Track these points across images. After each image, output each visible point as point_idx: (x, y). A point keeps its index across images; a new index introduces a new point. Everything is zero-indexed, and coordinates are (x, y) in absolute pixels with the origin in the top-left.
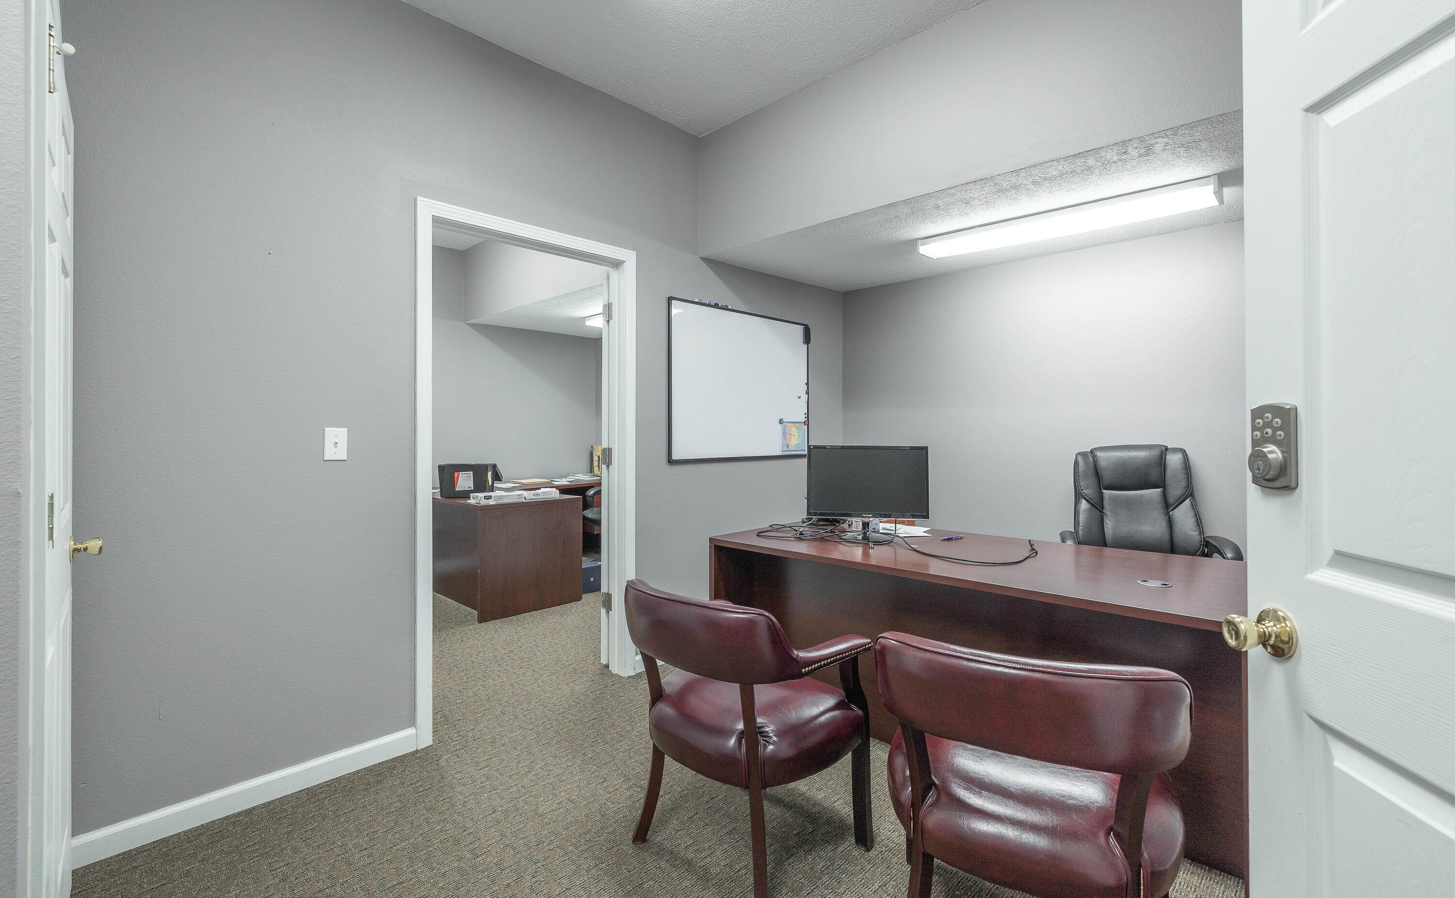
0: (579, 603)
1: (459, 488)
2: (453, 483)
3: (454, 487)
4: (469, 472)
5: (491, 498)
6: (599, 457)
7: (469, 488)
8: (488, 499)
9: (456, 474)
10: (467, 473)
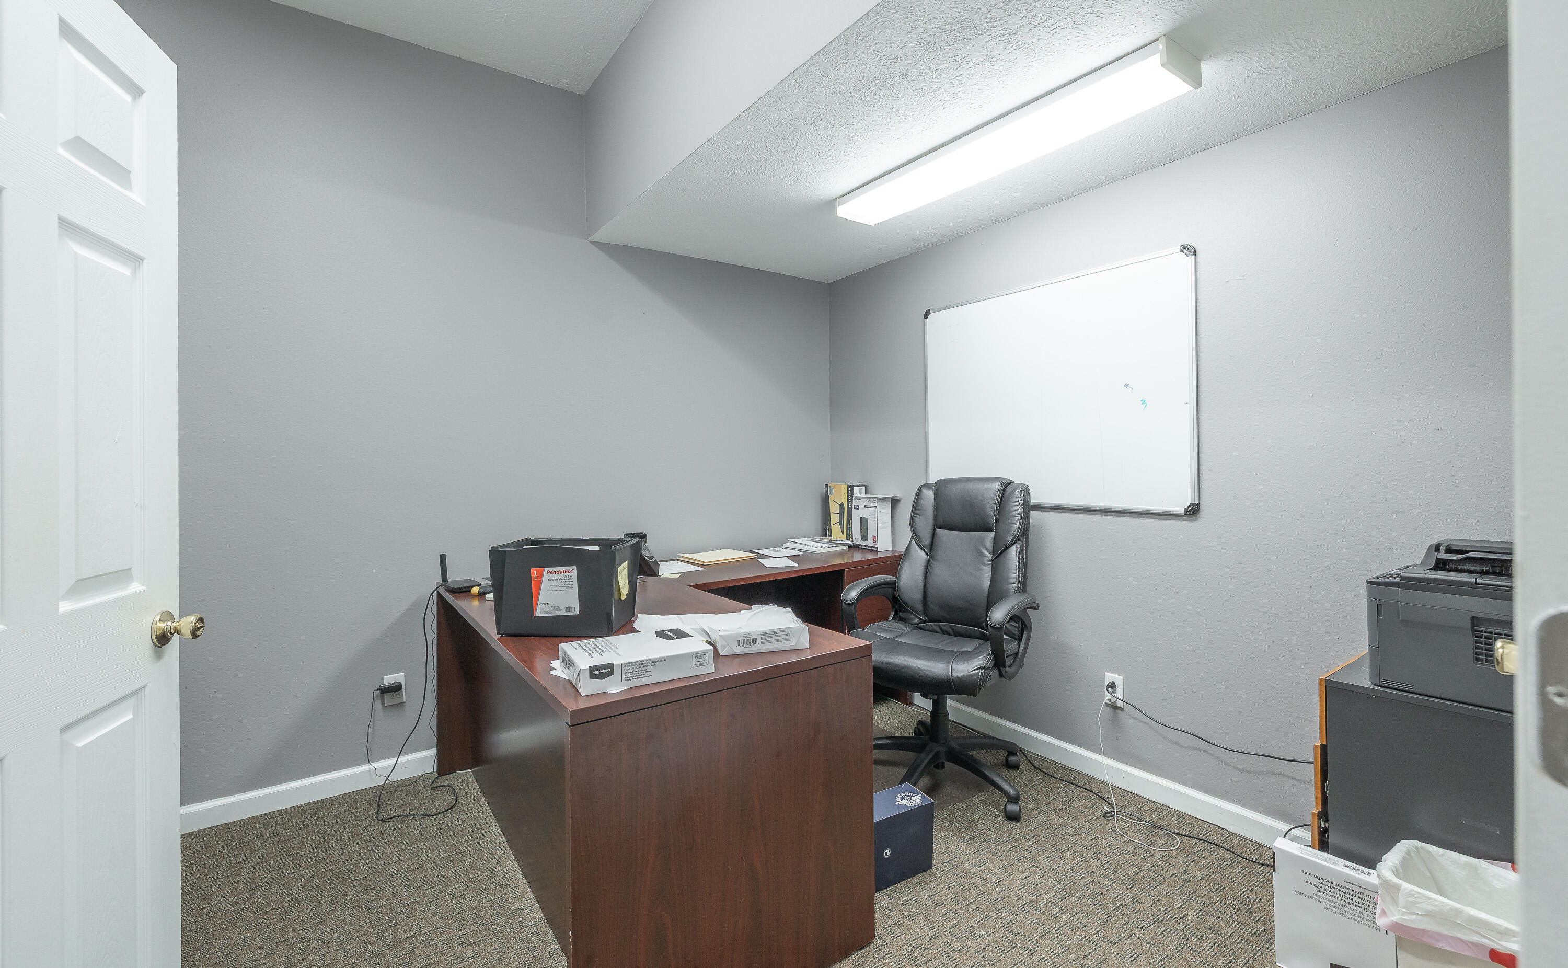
0: (869, 951)
1: (542, 609)
2: (528, 595)
3: (531, 609)
4: (568, 568)
5: (611, 673)
6: (842, 505)
7: (568, 609)
8: (602, 677)
9: (534, 572)
10: (562, 569)
